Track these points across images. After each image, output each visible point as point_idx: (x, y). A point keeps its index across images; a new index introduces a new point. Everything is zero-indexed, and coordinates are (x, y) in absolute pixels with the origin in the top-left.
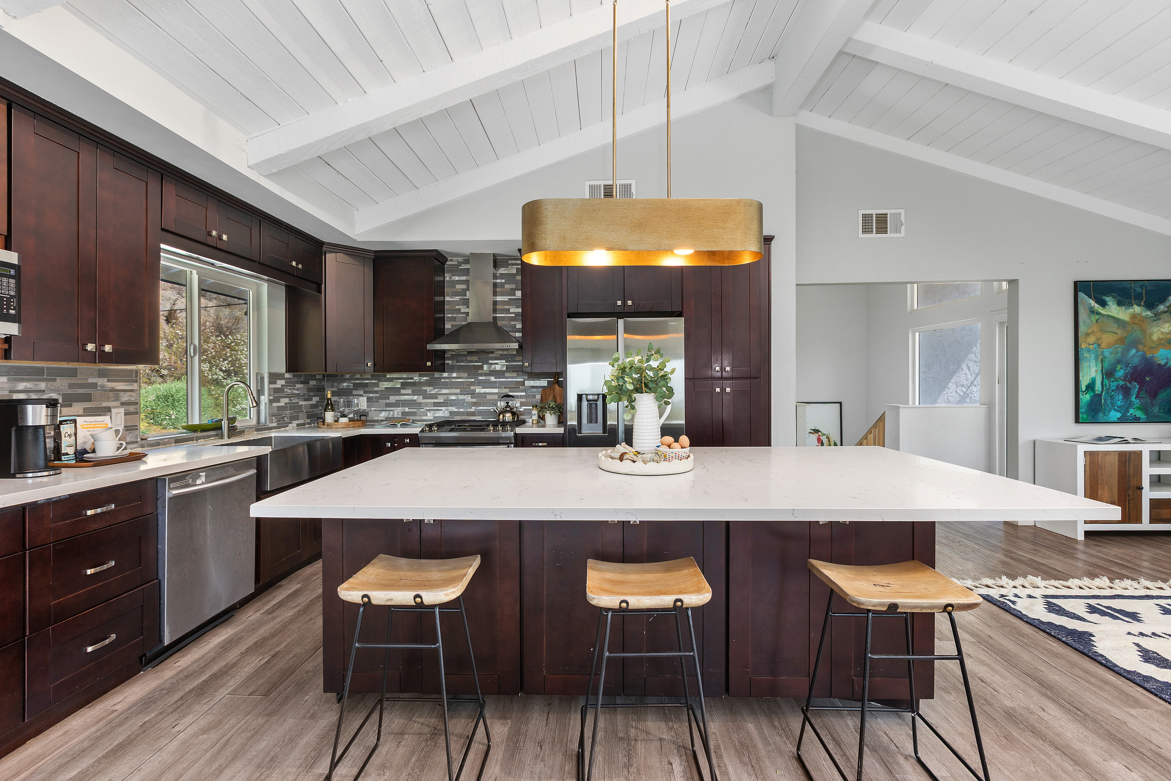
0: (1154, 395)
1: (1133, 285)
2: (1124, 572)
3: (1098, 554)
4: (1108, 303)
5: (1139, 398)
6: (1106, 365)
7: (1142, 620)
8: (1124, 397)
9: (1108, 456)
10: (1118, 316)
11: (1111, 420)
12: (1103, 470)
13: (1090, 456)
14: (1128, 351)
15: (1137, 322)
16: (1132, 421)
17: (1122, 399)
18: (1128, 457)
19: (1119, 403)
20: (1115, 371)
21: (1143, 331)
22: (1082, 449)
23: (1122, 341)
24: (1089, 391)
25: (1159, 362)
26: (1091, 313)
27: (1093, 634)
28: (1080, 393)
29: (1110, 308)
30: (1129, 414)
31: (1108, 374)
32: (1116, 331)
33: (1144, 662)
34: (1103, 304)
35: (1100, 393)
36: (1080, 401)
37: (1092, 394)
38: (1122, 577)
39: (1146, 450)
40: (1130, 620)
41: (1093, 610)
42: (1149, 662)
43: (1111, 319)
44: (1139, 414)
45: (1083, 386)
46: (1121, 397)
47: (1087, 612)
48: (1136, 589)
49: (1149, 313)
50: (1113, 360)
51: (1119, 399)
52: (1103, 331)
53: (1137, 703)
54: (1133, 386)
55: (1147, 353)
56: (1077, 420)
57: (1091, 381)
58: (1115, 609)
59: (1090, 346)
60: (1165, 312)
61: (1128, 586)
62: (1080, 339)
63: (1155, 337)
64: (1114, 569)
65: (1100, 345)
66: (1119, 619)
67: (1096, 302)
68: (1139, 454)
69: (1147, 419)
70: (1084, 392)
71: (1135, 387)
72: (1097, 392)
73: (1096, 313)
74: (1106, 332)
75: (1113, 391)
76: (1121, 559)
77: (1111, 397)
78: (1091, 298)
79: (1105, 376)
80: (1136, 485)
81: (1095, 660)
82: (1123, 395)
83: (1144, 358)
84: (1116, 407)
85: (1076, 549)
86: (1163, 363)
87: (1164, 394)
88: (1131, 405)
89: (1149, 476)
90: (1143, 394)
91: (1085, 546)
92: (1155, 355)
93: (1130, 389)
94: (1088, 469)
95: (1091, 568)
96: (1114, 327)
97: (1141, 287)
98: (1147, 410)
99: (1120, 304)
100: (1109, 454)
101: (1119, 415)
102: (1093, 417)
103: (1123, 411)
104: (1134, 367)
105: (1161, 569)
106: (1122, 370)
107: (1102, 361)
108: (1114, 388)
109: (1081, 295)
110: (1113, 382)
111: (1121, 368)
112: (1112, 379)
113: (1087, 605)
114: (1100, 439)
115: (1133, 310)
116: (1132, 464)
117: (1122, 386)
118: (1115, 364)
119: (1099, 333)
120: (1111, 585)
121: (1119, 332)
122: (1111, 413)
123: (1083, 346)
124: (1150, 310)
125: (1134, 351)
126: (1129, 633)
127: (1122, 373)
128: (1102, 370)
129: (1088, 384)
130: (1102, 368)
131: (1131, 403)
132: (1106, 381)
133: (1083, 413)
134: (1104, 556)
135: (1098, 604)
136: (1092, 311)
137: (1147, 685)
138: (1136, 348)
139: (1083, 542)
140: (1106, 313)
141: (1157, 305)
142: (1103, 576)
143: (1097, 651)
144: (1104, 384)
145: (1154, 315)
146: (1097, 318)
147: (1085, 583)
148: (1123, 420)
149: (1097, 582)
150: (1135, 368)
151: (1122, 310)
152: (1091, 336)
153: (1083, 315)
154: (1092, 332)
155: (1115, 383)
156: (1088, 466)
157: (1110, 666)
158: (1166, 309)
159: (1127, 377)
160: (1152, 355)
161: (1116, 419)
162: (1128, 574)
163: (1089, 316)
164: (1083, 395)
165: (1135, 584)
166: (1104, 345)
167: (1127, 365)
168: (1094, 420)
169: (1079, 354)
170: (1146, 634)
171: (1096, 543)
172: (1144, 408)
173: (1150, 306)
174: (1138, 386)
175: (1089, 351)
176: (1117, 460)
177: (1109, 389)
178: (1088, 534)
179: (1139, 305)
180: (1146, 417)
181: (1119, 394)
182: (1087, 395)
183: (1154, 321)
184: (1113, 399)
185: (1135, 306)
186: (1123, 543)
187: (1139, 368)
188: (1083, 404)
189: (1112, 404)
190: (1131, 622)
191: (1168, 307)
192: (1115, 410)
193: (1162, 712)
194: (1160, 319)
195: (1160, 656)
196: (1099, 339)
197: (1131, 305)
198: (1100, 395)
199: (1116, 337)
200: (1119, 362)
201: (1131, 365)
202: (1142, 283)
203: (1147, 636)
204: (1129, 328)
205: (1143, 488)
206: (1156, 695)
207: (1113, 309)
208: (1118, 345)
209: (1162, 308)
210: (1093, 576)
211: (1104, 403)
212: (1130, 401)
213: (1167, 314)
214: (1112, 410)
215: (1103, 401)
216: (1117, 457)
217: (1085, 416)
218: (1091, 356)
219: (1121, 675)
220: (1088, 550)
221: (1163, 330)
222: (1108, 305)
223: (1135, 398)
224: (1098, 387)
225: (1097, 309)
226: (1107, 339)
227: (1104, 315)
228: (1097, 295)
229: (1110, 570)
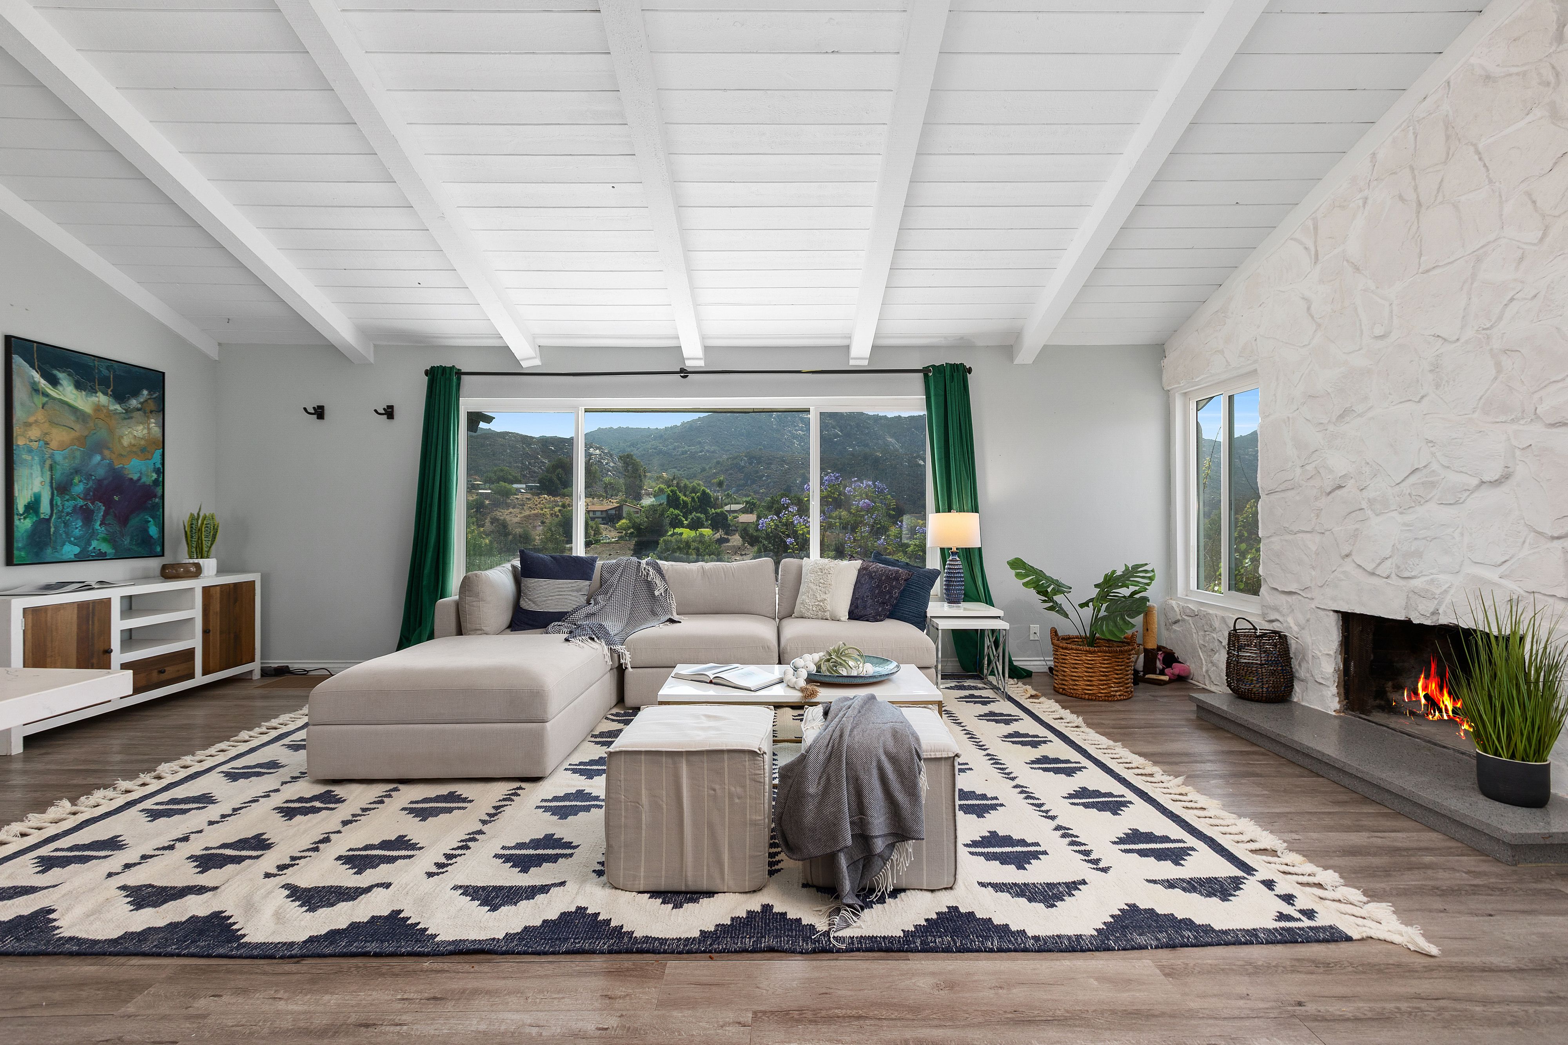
0: (124, 521)
1: (96, 363)
2: (91, 780)
3: (48, 767)
4: (61, 382)
5: (105, 524)
6: (58, 475)
7: (125, 845)
8: (84, 524)
9: (62, 611)
10: (76, 404)
11: (65, 558)
12: (54, 634)
13: (33, 615)
14: (90, 457)
15: (102, 416)
16: (95, 558)
17: (80, 526)
18: (91, 609)
19: (77, 532)
20: (72, 484)
21: (111, 431)
22: (18, 606)
23: (82, 441)
24: (30, 514)
25: (130, 476)
26: (34, 393)
27: (52, 908)
28: (16, 517)
29: (64, 389)
30: (91, 548)
31: (61, 488)
32: (72, 425)
33: (136, 909)
34: (54, 382)
35: (47, 517)
36: (15, 529)
37: (35, 519)
38: (88, 790)
39: (115, 595)
40: (109, 853)
41: (47, 864)
42: (143, 905)
43: (66, 407)
44: (105, 548)
45: (20, 505)
46: (81, 524)
47: (37, 873)
48: (111, 800)
49: (118, 407)
50: (68, 469)
51: (77, 526)
52: (53, 423)
53: (135, 987)
54: (96, 508)
55: (116, 463)
56: (10, 561)
57: (33, 499)
58: (84, 845)
59: (31, 444)
60: (138, 410)
61: (100, 800)
62: (15, 429)
63: (126, 442)
64: (75, 782)
65: (48, 444)
66: (92, 860)
67: (43, 376)
68: (106, 604)
69: (115, 554)
70: (21, 515)
71: (99, 508)
72: (42, 516)
73: (43, 393)
74: (57, 424)
75: (68, 514)
76: (85, 762)
77: (64, 523)
78: (34, 368)
79: (55, 492)
80: (102, 649)
81: (60, 954)
82: (83, 522)
83: (111, 467)
84: (72, 539)
85: (9, 771)
86: (135, 477)
87: (137, 519)
88: (93, 535)
89: (119, 632)
90: (110, 519)
91: (24, 761)
92: (125, 466)
93: (92, 511)
94: (29, 636)
95: (38, 794)
96: (70, 420)
97: (108, 368)
98: (115, 541)
99: (78, 386)
100: (64, 608)
101: (77, 550)
102: (37, 554)
103: (83, 544)
104: (99, 480)
105: (140, 757)
106: (81, 483)
107: (51, 468)
108: (69, 510)
109: (17, 360)
110: (68, 500)
111: (80, 482)
112: (67, 497)
113: (36, 861)
114: (49, 588)
115: (97, 399)
116: (96, 619)
117: (82, 506)
118: (72, 474)
119: (47, 425)
120: (75, 809)
121: (77, 427)
122: (65, 547)
123: (20, 441)
124: (120, 404)
125: (98, 458)
126: (110, 875)
127: (82, 489)
128: (51, 483)
129: (29, 503)
130: (52, 479)
131: (93, 532)
132: (58, 500)
133: (19, 549)
134: (58, 767)
135: (57, 850)
136: (35, 389)
137: (145, 948)
138: (101, 453)
139: (22, 756)
140: (58, 397)
141: (129, 398)
142: (61, 799)
143: (61, 935)
144: (54, 503)
145: (124, 411)
146: (44, 402)
147: (31, 824)
148: (81, 558)
149: (53, 812)
150: (99, 482)
151: (82, 397)
152: (34, 427)
153: (20, 393)
154: (36, 421)
155: (72, 503)
156: (29, 632)
157: (85, 949)
158: (139, 406)
159: (88, 494)
160: (121, 465)
161: (73, 557)
162: (99, 782)
163: (31, 396)
164: (20, 519)
165: (110, 793)
166: (54, 444)
167: (89, 477)
168: (38, 560)
169: (13, 453)
170: (133, 862)
171: (43, 751)
172: (111, 539)
173: (119, 397)
174: (104, 508)
175: (30, 451)
176: (75, 616)
177: (62, 511)
178: (30, 741)
179: (105, 394)
180: (114, 551)
181: (77, 519)
182: (28, 520)
183: (125, 419)
184: (68, 526)
185: (100, 394)
186: (85, 738)
187: (106, 482)
188: (19, 534)
189: (67, 534)
190: (110, 856)
191: (142, 403)
192: (71, 543)
193: (170, 978)
194: (132, 418)
195: (156, 886)
196: (46, 434)
197: (93, 391)
198: (48, 521)
199: (73, 434)
200: (77, 471)
201: (93, 478)
202: (109, 364)
203: (135, 865)
204: (91, 424)
205: (112, 651)
206: (159, 955)
207: (68, 392)
208: (75, 447)
209: (134, 403)
210: (41, 806)
211: (54, 533)
212: (93, 529)
213: (140, 412)
214: (67, 543)
215: (52, 530)
216: (76, 611)
217: (23, 554)
218: (33, 459)
219: (104, 954)
220: (29, 766)
221: (135, 433)
222: (61, 385)
223: (100, 525)
224: (45, 508)
225: (42, 388)
226: (59, 436)
227: (54, 399)
228: (43, 366)
229: (69, 785)
